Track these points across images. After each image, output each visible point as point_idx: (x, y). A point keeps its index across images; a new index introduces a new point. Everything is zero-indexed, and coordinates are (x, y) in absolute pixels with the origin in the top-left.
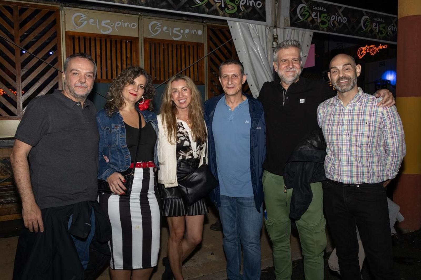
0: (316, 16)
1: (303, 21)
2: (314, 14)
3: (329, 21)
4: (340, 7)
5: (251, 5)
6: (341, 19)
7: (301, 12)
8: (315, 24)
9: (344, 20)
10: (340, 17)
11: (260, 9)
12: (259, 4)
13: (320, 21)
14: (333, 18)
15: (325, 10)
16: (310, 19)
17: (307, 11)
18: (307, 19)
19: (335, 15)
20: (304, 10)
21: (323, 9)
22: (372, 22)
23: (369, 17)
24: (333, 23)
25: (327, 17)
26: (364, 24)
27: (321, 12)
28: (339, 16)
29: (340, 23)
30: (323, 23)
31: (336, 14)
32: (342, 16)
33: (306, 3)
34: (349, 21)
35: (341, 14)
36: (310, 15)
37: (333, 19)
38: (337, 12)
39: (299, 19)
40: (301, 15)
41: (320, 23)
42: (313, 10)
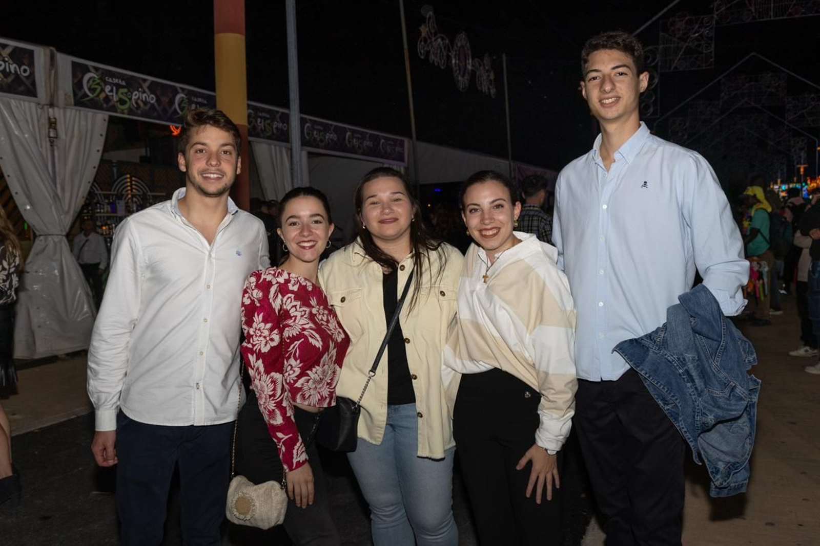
0: (111, 91)
1: (92, 99)
2: (108, 88)
3: (130, 99)
4: (145, 80)
5: (13, 71)
6: (147, 97)
7: (89, 85)
8: (110, 104)
9: (152, 99)
10: (145, 95)
11: (27, 77)
12: (25, 71)
13: (118, 99)
14: (136, 95)
15: (124, 83)
16: (102, 96)
17: (98, 84)
18: (98, 96)
19: (138, 91)
20: (94, 81)
21: (120, 81)
22: (190, 102)
23: (186, 95)
24: (137, 103)
25: (126, 93)
26: (179, 105)
27: (118, 86)
28: (144, 92)
29: (145, 103)
30: (122, 102)
31: (140, 89)
32: (149, 93)
33: (95, 72)
34: (158, 100)
35: (147, 90)
36: (102, 90)
37: (136, 97)
38: (142, 87)
39: (86, 95)
40: (90, 89)
41: (117, 102)
42: (106, 83)
